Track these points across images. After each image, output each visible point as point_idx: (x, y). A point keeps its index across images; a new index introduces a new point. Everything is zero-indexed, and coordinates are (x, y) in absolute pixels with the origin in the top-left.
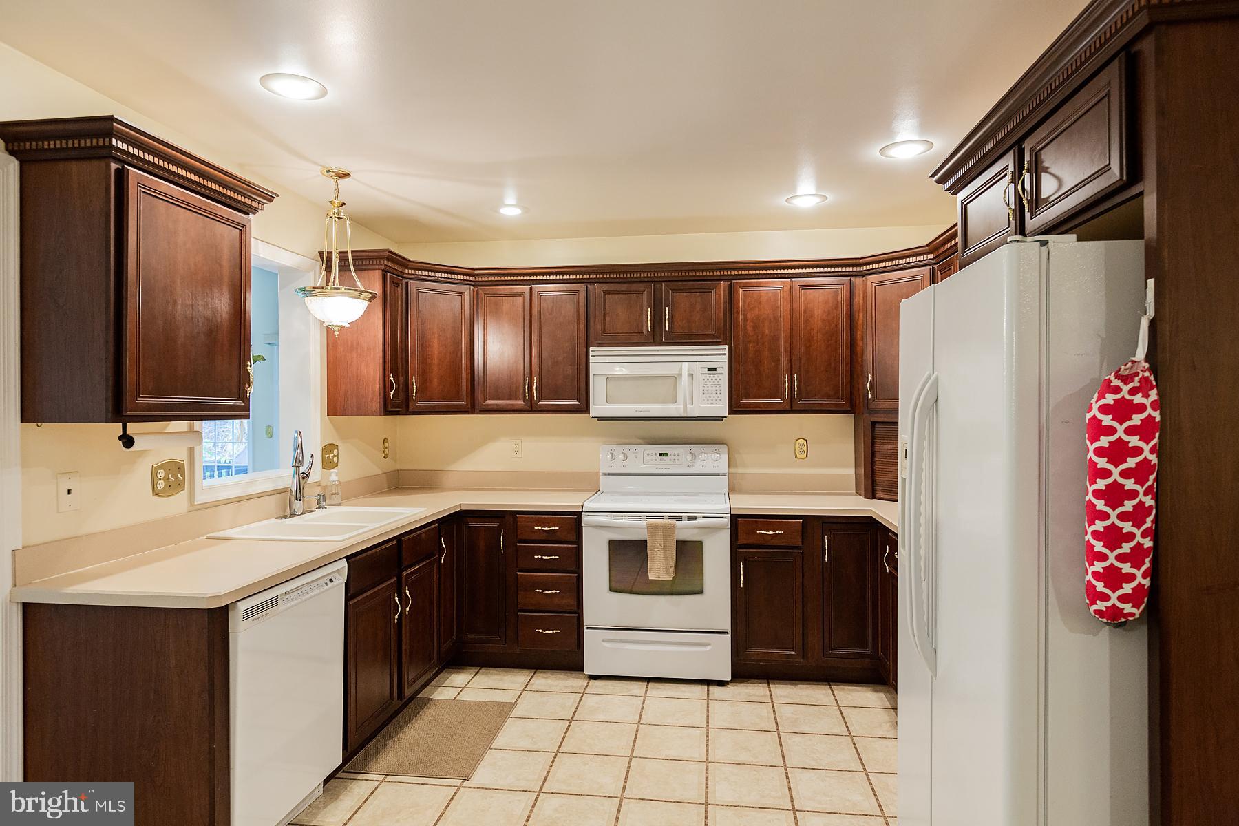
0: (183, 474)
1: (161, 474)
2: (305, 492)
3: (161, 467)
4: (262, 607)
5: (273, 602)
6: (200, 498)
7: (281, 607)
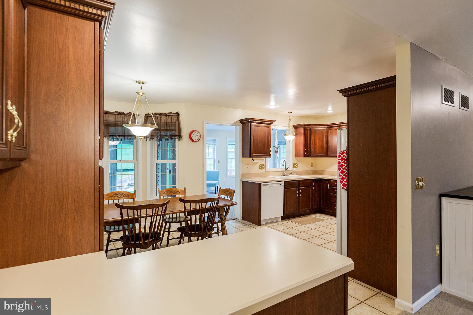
0: (264, 166)
1: (260, 166)
2: (287, 172)
3: (261, 165)
4: (266, 185)
5: (268, 185)
6: (267, 170)
7: (270, 186)
